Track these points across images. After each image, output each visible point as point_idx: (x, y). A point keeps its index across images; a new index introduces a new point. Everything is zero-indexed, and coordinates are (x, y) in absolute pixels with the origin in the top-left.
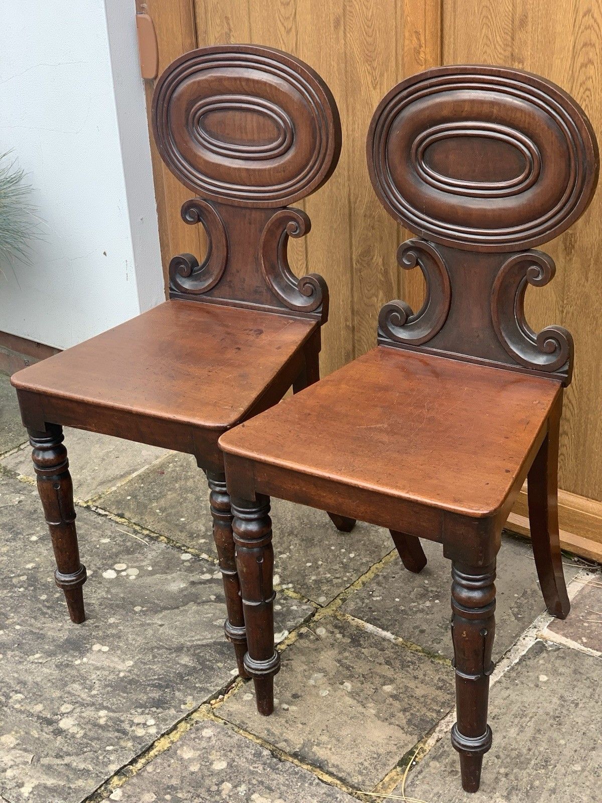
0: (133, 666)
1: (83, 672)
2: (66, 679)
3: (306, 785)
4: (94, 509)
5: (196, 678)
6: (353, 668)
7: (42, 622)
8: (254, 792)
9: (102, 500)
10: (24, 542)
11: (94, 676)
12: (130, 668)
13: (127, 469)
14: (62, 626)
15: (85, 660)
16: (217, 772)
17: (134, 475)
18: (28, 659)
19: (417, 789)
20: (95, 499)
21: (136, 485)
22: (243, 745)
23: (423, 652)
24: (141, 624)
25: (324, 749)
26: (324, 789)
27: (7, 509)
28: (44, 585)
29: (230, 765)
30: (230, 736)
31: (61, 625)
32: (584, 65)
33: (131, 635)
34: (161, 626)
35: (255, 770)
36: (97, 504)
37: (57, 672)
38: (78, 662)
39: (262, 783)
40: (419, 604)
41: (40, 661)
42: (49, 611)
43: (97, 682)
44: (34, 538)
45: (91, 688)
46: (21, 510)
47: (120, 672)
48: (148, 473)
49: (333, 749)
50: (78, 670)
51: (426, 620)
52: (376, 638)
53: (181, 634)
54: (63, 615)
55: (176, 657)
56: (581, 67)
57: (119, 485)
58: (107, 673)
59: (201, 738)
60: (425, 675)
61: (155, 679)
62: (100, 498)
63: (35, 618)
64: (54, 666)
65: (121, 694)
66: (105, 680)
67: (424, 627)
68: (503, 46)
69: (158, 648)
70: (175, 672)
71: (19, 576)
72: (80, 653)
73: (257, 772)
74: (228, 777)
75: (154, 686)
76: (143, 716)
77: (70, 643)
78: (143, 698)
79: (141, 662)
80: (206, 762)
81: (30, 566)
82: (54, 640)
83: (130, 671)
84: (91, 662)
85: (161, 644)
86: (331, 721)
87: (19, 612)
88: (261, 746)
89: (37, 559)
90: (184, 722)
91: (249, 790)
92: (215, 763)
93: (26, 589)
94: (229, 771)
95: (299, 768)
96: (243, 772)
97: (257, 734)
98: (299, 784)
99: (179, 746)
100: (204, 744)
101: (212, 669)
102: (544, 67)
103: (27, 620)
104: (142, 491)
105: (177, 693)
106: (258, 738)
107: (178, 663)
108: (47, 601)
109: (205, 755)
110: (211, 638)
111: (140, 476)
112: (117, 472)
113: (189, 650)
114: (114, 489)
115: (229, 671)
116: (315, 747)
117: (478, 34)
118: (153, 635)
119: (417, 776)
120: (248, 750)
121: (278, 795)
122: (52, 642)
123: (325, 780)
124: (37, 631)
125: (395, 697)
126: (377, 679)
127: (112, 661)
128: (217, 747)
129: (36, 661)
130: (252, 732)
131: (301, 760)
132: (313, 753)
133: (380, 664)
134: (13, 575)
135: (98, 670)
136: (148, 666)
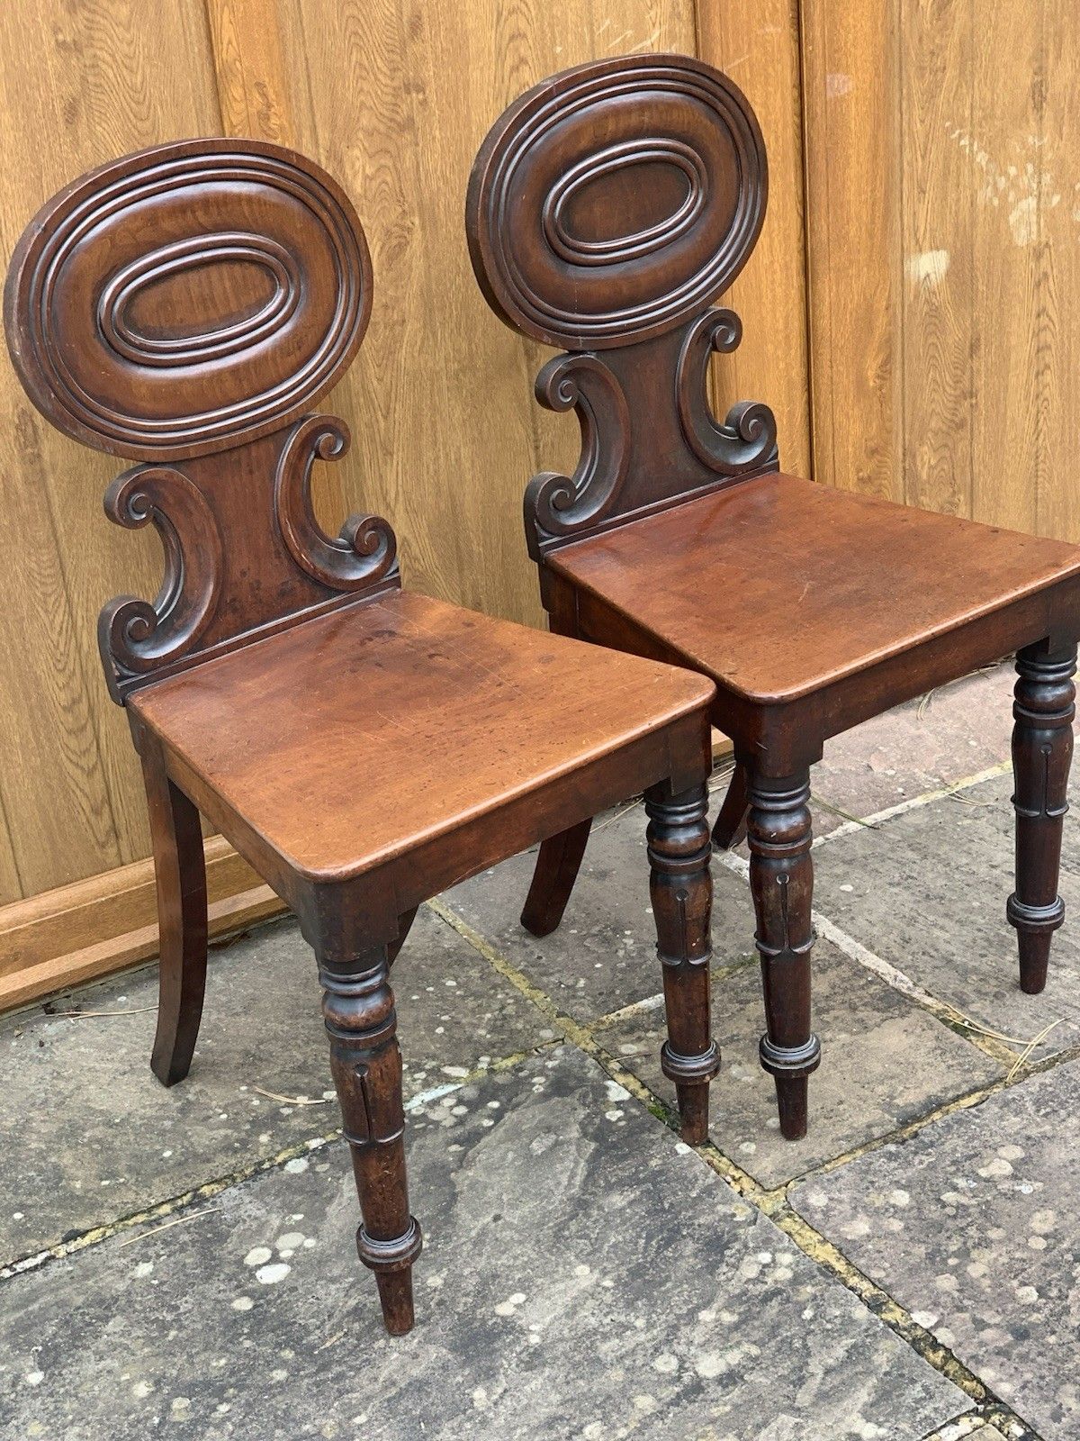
0: (593, 1267)
1: (567, 1334)
2: (578, 1358)
3: (978, 1121)
4: (7, 1273)
5: (674, 1193)
7: (365, 1383)
10: (36, 1395)
11: (592, 1320)
12: (597, 1271)
14: (404, 1353)
15: (534, 1328)
16: (913, 1203)
18: (481, 1409)
19: (1018, 1030)
22: (864, 1168)
23: (734, 969)
24: (475, 1244)
25: (905, 1094)
26: (992, 1108)
28: (233, 1373)
29: (904, 1188)
30: (836, 1179)
31: (396, 1355)
32: (515, 69)
33: (498, 1260)
34: (497, 1218)
35: (926, 1163)
37: (547, 1370)
38: (535, 1339)
39: (954, 1163)
40: (624, 949)
41: (499, 1391)
42: (337, 1370)
43: (611, 1317)
44: (35, 1378)
45: (626, 1327)
47: (597, 1285)
49: (909, 1086)
50: (561, 1340)
53: (542, 1196)
55: (601, 1208)
56: (511, 72)
58: (591, 1303)
59: (828, 1209)
61: (647, 1243)
63: (346, 1391)
64: (525, 1373)
65: (663, 1288)
66: (610, 1306)
68: (388, 73)
69: (561, 1230)
70: (642, 1217)
71: (166, 1409)
72: (509, 1333)
73: (930, 1163)
74: (929, 1193)
75: (663, 1247)
76: (743, 1267)
77: (465, 1346)
78: (690, 1263)
79: (588, 1255)
80: (887, 1211)
81: (142, 1390)
82: (444, 1368)
83: (605, 1273)
84: (548, 1319)
85: (551, 1225)
87: (306, 1416)
88: (873, 1150)
89: (125, 1377)
92: (892, 1202)
93: (225, 1401)
94: (917, 1190)
95: (938, 1122)
96: (926, 1177)
97: (843, 1152)
98: (973, 1127)
99: (836, 1235)
100: (845, 1207)
101: (661, 1172)
102: (458, 87)
103: (343, 1405)
105: (701, 1221)
106: (852, 1152)
107: (622, 1209)
108: (296, 1370)
109: (871, 1210)
110: (577, 1163)
113: (593, 1193)
115: (677, 1154)
116: (896, 1101)
117: (345, 63)
118: (519, 1231)
119: (993, 1027)
120: (877, 1164)
121: (990, 1152)
122: (446, 1370)
123: (972, 1104)
124: (394, 1391)
127: (563, 1292)
128: (857, 1195)
129: (495, 1397)
130: (836, 1156)
131: (919, 1120)
132: (906, 1106)
133: (742, 1009)
134: (156, 1420)
135: (575, 1313)
136: (606, 1247)
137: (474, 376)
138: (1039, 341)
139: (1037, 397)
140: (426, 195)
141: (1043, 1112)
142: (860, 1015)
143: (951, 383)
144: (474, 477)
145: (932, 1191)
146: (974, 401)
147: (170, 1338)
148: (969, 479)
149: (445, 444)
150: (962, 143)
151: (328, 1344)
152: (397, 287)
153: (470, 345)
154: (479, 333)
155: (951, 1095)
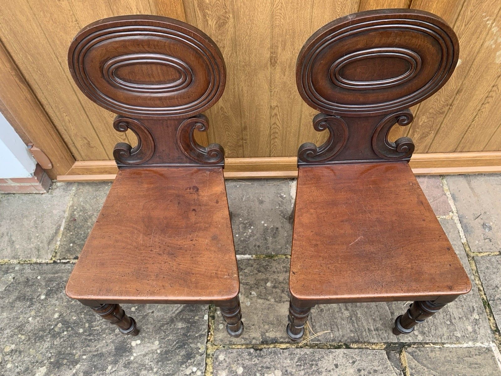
0: (160, 344)
1: (139, 362)
2: (135, 371)
3: (279, 355)
4: (59, 261)
5: (193, 332)
6: (249, 283)
7: (93, 346)
8: (264, 374)
9: (58, 254)
10: (40, 303)
11: (147, 361)
12: (159, 346)
13: (55, 227)
14: (106, 342)
15: (135, 355)
16: (241, 375)
17: (62, 229)
18: (107, 373)
19: (316, 327)
20: (54, 255)
21: (68, 235)
22: (240, 353)
23: (267, 257)
24: (143, 318)
25: (271, 332)
26: (287, 353)
27: (10, 286)
28: (74, 323)
29: (244, 368)
30: (231, 353)
31: (104, 342)
33: (144, 326)
34: (153, 312)
35: (255, 362)
36: (58, 258)
37: (127, 370)
38: (132, 358)
39: (262, 367)
40: (247, 233)
41: (114, 370)
42: (91, 337)
43: (151, 363)
44: (43, 297)
45: (152, 369)
46: (19, 283)
47: (156, 350)
48: (68, 224)
49: (274, 330)
50: (137, 362)
51: (256, 240)
52: (245, 261)
53: (166, 312)
54: (100, 335)
55: (175, 325)
57: (59, 239)
58: (151, 355)
59: (221, 362)
60: (276, 269)
61: (176, 344)
62: (56, 253)
63: (88, 346)
64: (123, 368)
65: (168, 362)
66: (154, 359)
67: (258, 244)
69: (162, 326)
70: (181, 335)
71: (56, 325)
72: (129, 352)
73: (256, 363)
74: (248, 374)
75: (178, 348)
76: (188, 369)
77: (118, 349)
78: (179, 358)
79: (161, 339)
80: (233, 373)
81: (56, 316)
82: (110, 353)
83: (161, 347)
84: (139, 354)
85: (161, 323)
86: (262, 316)
87: (77, 348)
88: (247, 348)
89: (56, 309)
90: (207, 359)
91: (261, 374)
92: (237, 371)
93: (67, 331)
94: (246, 371)
95: (270, 349)
96: (251, 367)
97: (240, 343)
98: (276, 357)
99: (216, 373)
100: (225, 365)
101: (195, 322)
103: (85, 350)
104: (74, 237)
105: (192, 345)
106: (242, 345)
107: (179, 329)
108: (85, 331)
109: (230, 370)
111: (65, 228)
112: (52, 232)
113: (177, 319)
114: (58, 243)
115: (203, 318)
116: (266, 334)
118: (154, 320)
119: (311, 321)
120: (244, 354)
121: (273, 369)
122: (110, 355)
123: (283, 348)
124: (96, 353)
125: (274, 287)
126: (262, 282)
127: (148, 347)
128: (231, 362)
129: (112, 371)
130: (238, 343)
131: (267, 344)
132: (268, 337)
133: (257, 274)
134: (52, 327)
135: (146, 356)
136: (166, 339)
137: (250, 68)
138: (489, 94)
139: (479, 110)
140: (236, 7)
141: (298, 364)
142: (283, 295)
143: (444, 101)
144: (247, 95)
145: (249, 374)
146: (451, 107)
147: (72, 303)
148: (438, 128)
149: (238, 85)
150: (488, 22)
151: (95, 328)
152: (222, 36)
153: (249, 58)
154: (253, 55)
155: (281, 340)
